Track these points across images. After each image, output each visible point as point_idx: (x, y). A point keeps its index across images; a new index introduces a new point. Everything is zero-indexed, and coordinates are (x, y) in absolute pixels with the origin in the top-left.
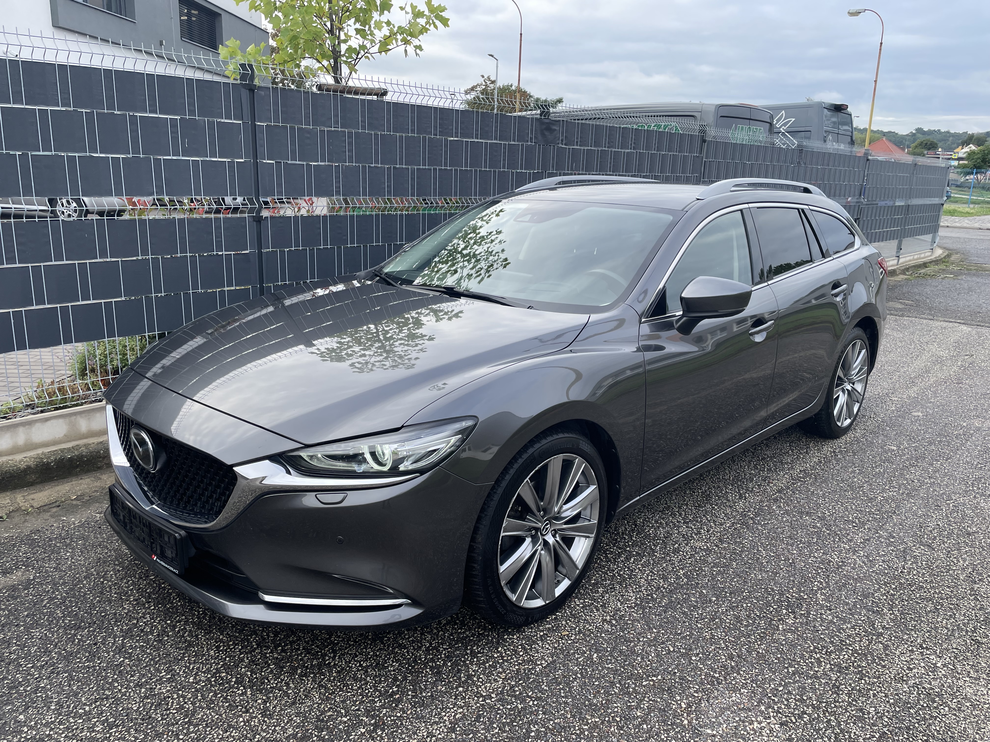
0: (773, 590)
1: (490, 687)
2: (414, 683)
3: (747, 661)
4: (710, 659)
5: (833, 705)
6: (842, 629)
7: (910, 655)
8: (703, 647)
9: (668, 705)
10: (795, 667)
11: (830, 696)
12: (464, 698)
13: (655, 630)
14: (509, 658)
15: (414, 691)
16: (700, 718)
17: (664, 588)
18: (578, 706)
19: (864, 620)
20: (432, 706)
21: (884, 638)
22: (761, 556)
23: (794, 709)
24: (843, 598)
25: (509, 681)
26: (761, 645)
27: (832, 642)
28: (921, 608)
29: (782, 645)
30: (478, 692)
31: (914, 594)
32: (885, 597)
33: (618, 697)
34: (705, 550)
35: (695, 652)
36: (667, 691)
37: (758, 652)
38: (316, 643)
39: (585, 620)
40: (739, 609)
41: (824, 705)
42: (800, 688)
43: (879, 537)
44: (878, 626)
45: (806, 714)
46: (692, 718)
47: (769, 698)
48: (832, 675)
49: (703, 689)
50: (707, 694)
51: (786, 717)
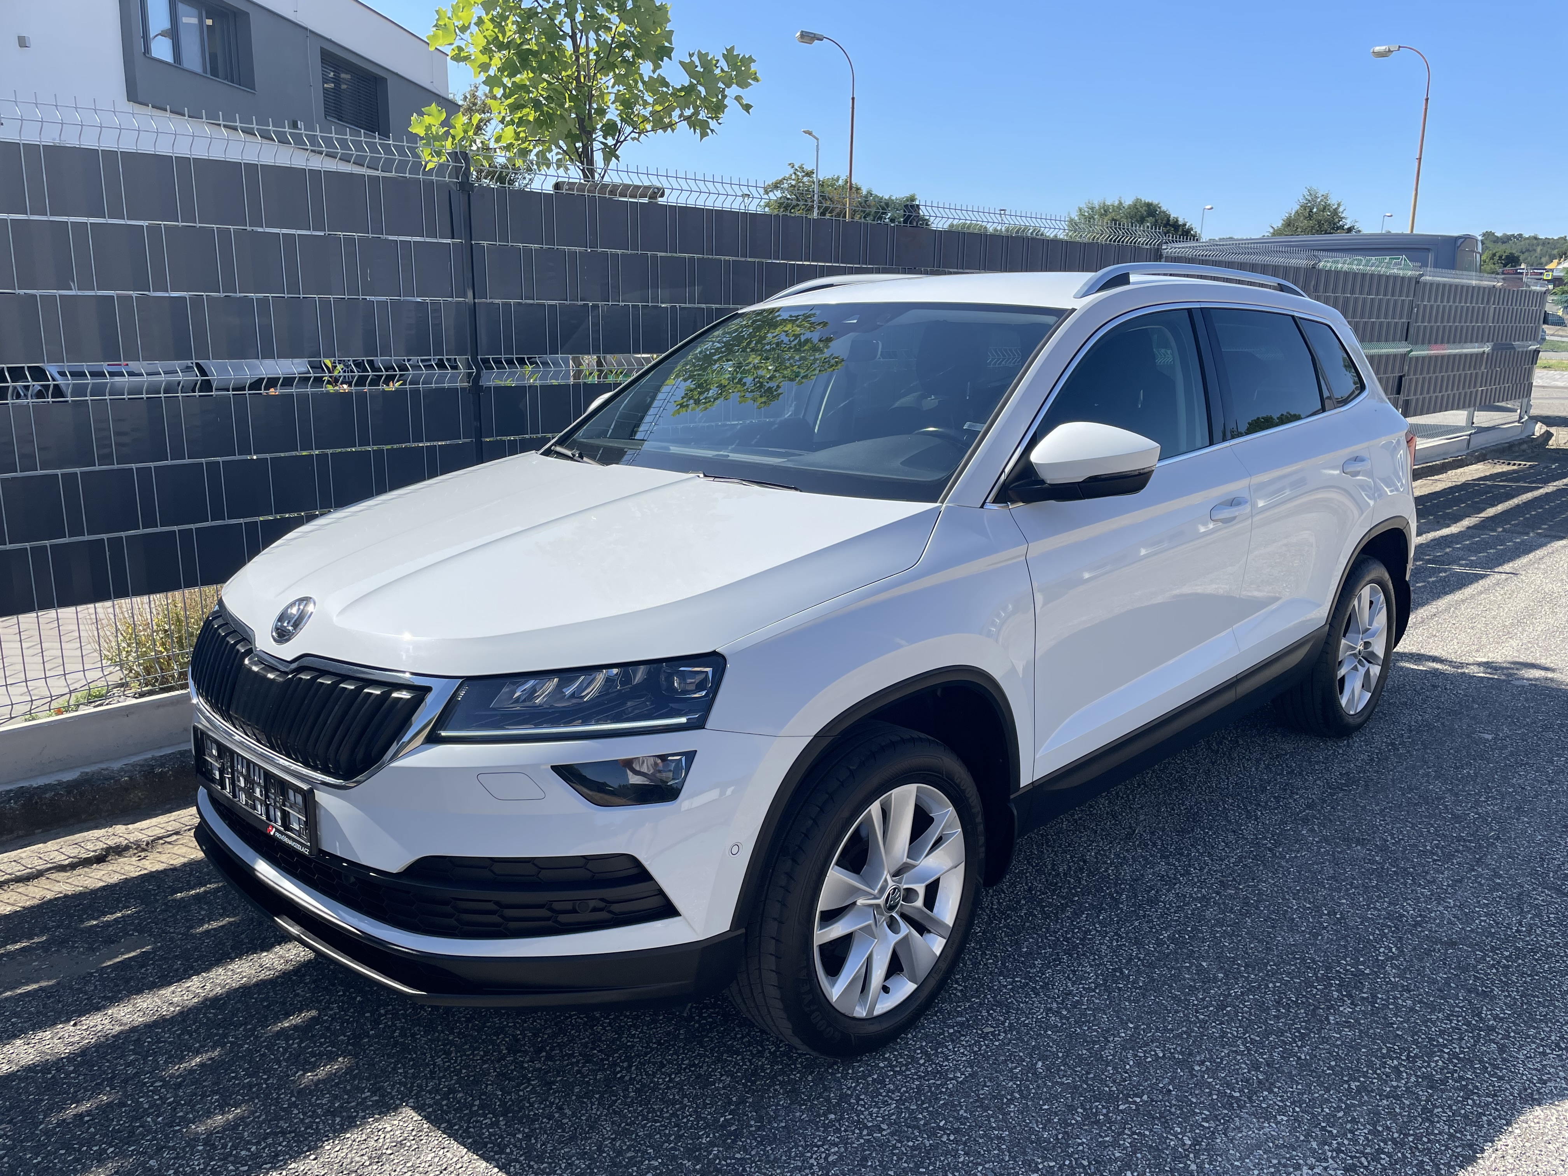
0: (1314, 961)
1: (878, 1112)
2: (757, 1107)
3: (1283, 1072)
4: (1223, 1069)
5: (1425, 1140)
6: (1430, 1020)
8: (1210, 1051)
9: (1163, 1140)
10: (1359, 1081)
11: (1419, 1126)
12: (838, 1130)
13: (1131, 1026)
14: (904, 1068)
15: (760, 1119)
16: (1216, 1161)
17: (1139, 959)
18: (1019, 1142)
19: (1464, 1006)
20: (789, 1142)
21: (1498, 1033)
22: (1289, 907)
23: (1364, 1146)
24: (1428, 971)
25: (907, 1104)
26: (1302, 1046)
27: (1416, 1042)
28: (1553, 987)
29: (1337, 1046)
30: (858, 1122)
31: (1540, 964)
32: (1494, 971)
33: (1081, 1128)
34: (1200, 900)
35: (1198, 1058)
36: (1159, 1119)
37: (1300, 1058)
38: (599, 1046)
39: (1018, 1009)
40: (1263, 991)
41: (1411, 1139)
42: (1370, 1113)
43: (1476, 877)
44: (1486, 1015)
45: (1384, 1153)
46: (1203, 1161)
47: (1323, 1129)
48: (1420, 1093)
49: (1216, 1116)
50: (1223, 1124)
51: (1352, 1158)
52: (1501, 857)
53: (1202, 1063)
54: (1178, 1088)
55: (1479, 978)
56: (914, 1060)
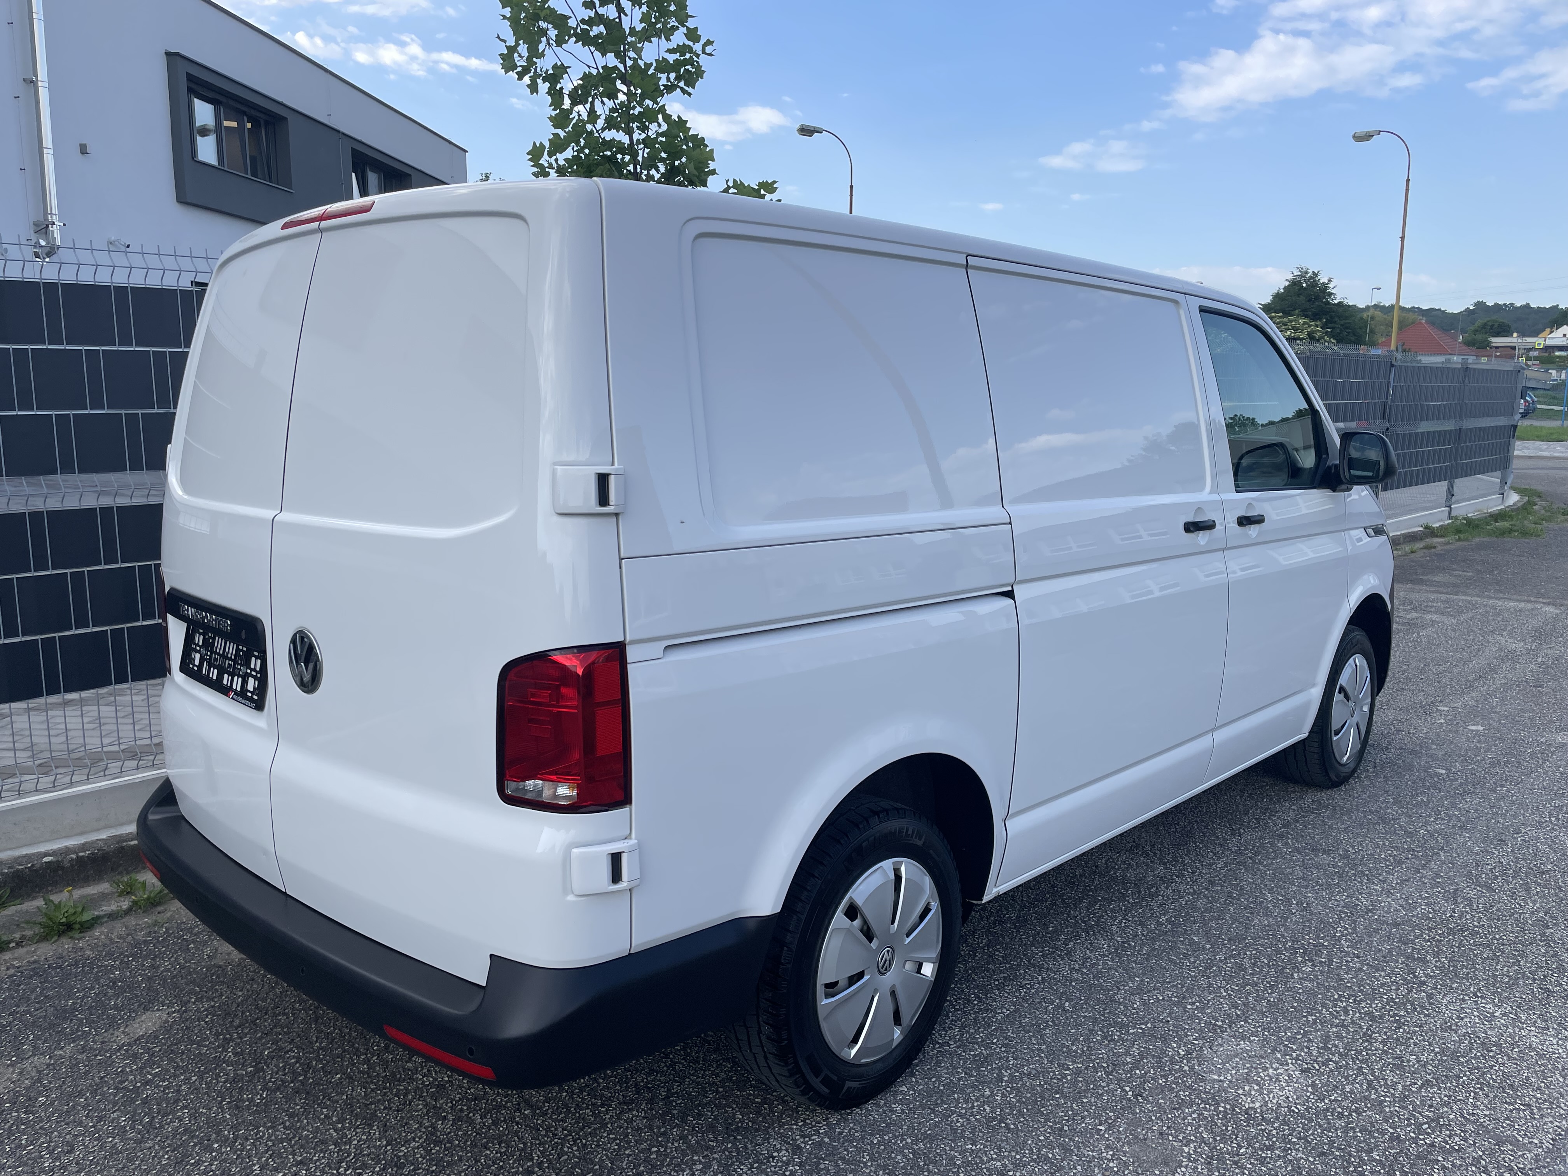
5: (1364, 1053)
6: (1374, 977)
7: (1461, 1004)
8: (1199, 996)
10: (1315, 1016)
13: (1138, 979)
19: (1402, 968)
21: (1428, 986)
26: (1271, 993)
28: (1475, 956)
31: (1467, 940)
32: (1429, 943)
35: (1190, 1001)
36: (1160, 1039)
37: (1269, 1001)
41: (1353, 1053)
42: (1322, 1037)
43: (1421, 877)
44: (1419, 974)
45: (1331, 1061)
46: (1194, 1064)
47: (1286, 1045)
48: (1363, 1024)
49: (1204, 1037)
50: (1210, 1042)
51: (1307, 1064)
52: (1443, 863)
53: (1194, 1003)
54: (1176, 1020)
55: (1416, 949)
56: (969, 1001)
